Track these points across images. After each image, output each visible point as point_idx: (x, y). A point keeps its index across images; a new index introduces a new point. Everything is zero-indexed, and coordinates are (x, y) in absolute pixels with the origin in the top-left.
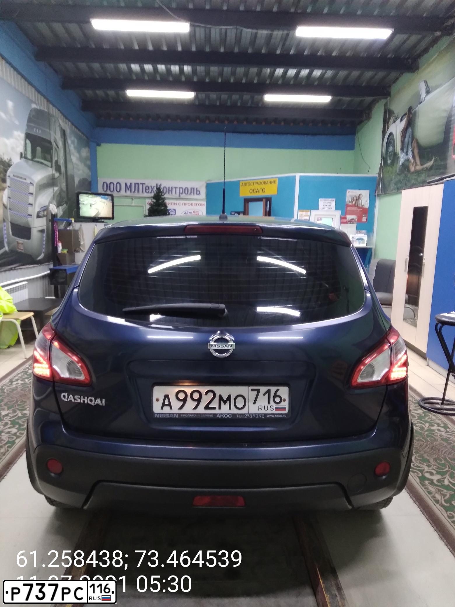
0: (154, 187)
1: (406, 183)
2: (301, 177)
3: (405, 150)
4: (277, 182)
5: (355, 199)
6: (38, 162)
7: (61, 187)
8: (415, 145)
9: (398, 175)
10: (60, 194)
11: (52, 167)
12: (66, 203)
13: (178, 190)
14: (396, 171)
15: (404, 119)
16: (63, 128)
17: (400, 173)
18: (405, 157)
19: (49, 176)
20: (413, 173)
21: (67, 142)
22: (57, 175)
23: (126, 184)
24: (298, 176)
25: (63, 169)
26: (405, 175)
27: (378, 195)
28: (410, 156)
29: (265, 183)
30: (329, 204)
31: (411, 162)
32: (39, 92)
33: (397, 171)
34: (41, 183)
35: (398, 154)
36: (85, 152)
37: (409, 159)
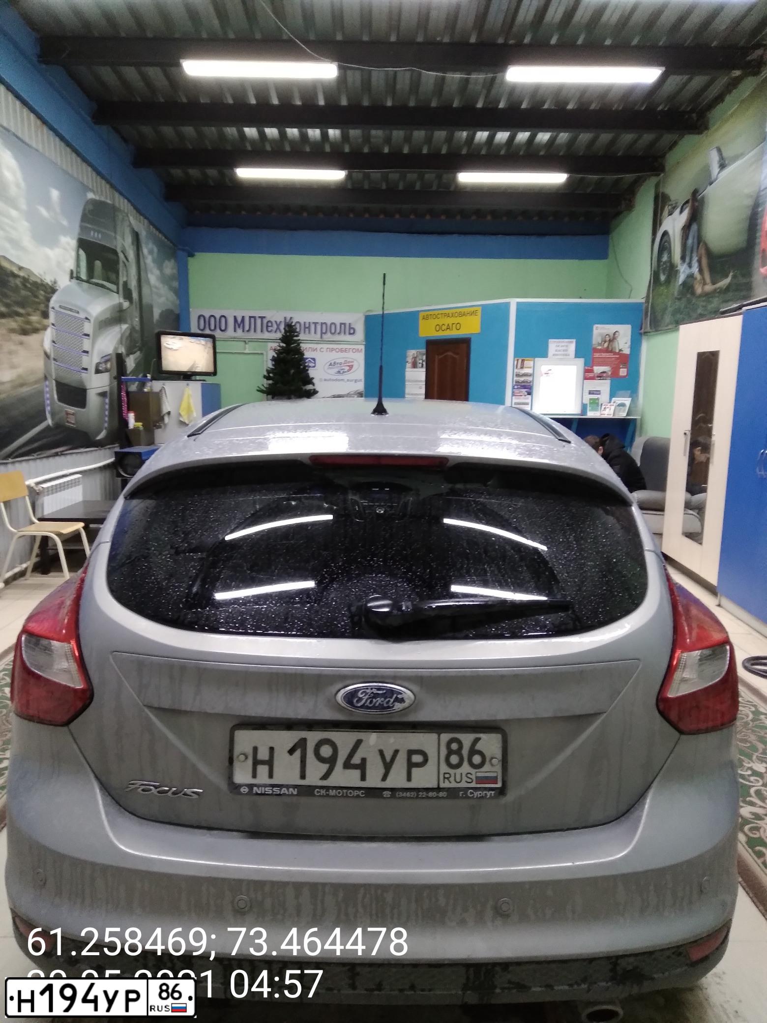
0: (281, 322)
1: (689, 313)
2: (518, 303)
3: (687, 260)
4: (479, 313)
5: (608, 339)
6: (97, 285)
7: (132, 325)
8: (702, 251)
9: (677, 300)
10: (131, 334)
11: (118, 293)
12: (140, 350)
13: (319, 327)
14: (673, 294)
15: (686, 208)
16: (136, 229)
17: (679, 297)
18: (688, 271)
19: (114, 307)
20: (700, 296)
21: (142, 253)
22: (126, 304)
23: (235, 318)
24: (513, 302)
25: (135, 295)
26: (688, 300)
27: (645, 333)
28: (695, 269)
29: (462, 315)
30: (564, 348)
31: (696, 279)
32: (99, 173)
33: (676, 293)
34: (103, 318)
35: (677, 267)
36: (170, 267)
37: (693, 274)
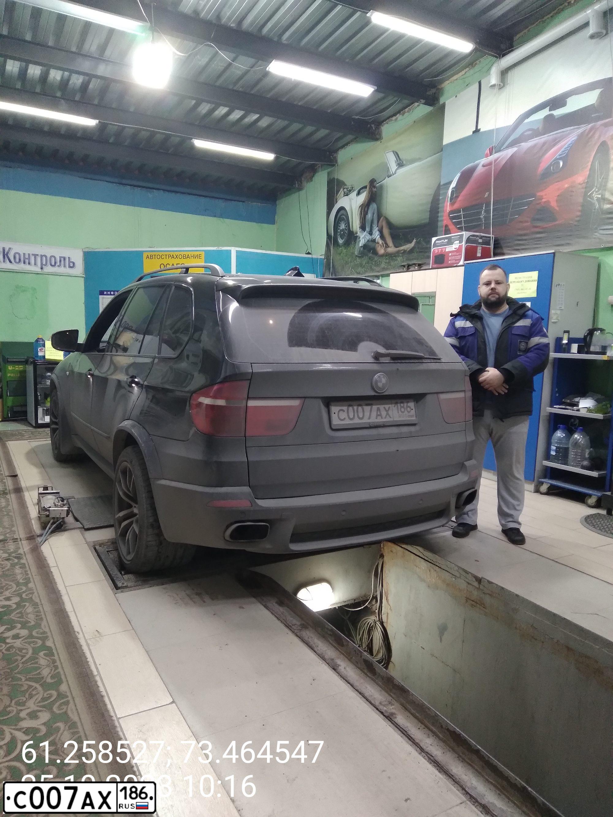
1: (371, 268)
2: (238, 252)
3: (368, 229)
4: (203, 257)
8: (383, 224)
9: (358, 258)
13: (39, 259)
14: (354, 253)
15: (363, 192)
17: (360, 255)
18: (368, 237)
20: (382, 256)
24: (234, 251)
26: (370, 258)
28: (376, 235)
29: (186, 257)
31: (378, 243)
33: (356, 253)
35: (357, 233)
37: (375, 239)
